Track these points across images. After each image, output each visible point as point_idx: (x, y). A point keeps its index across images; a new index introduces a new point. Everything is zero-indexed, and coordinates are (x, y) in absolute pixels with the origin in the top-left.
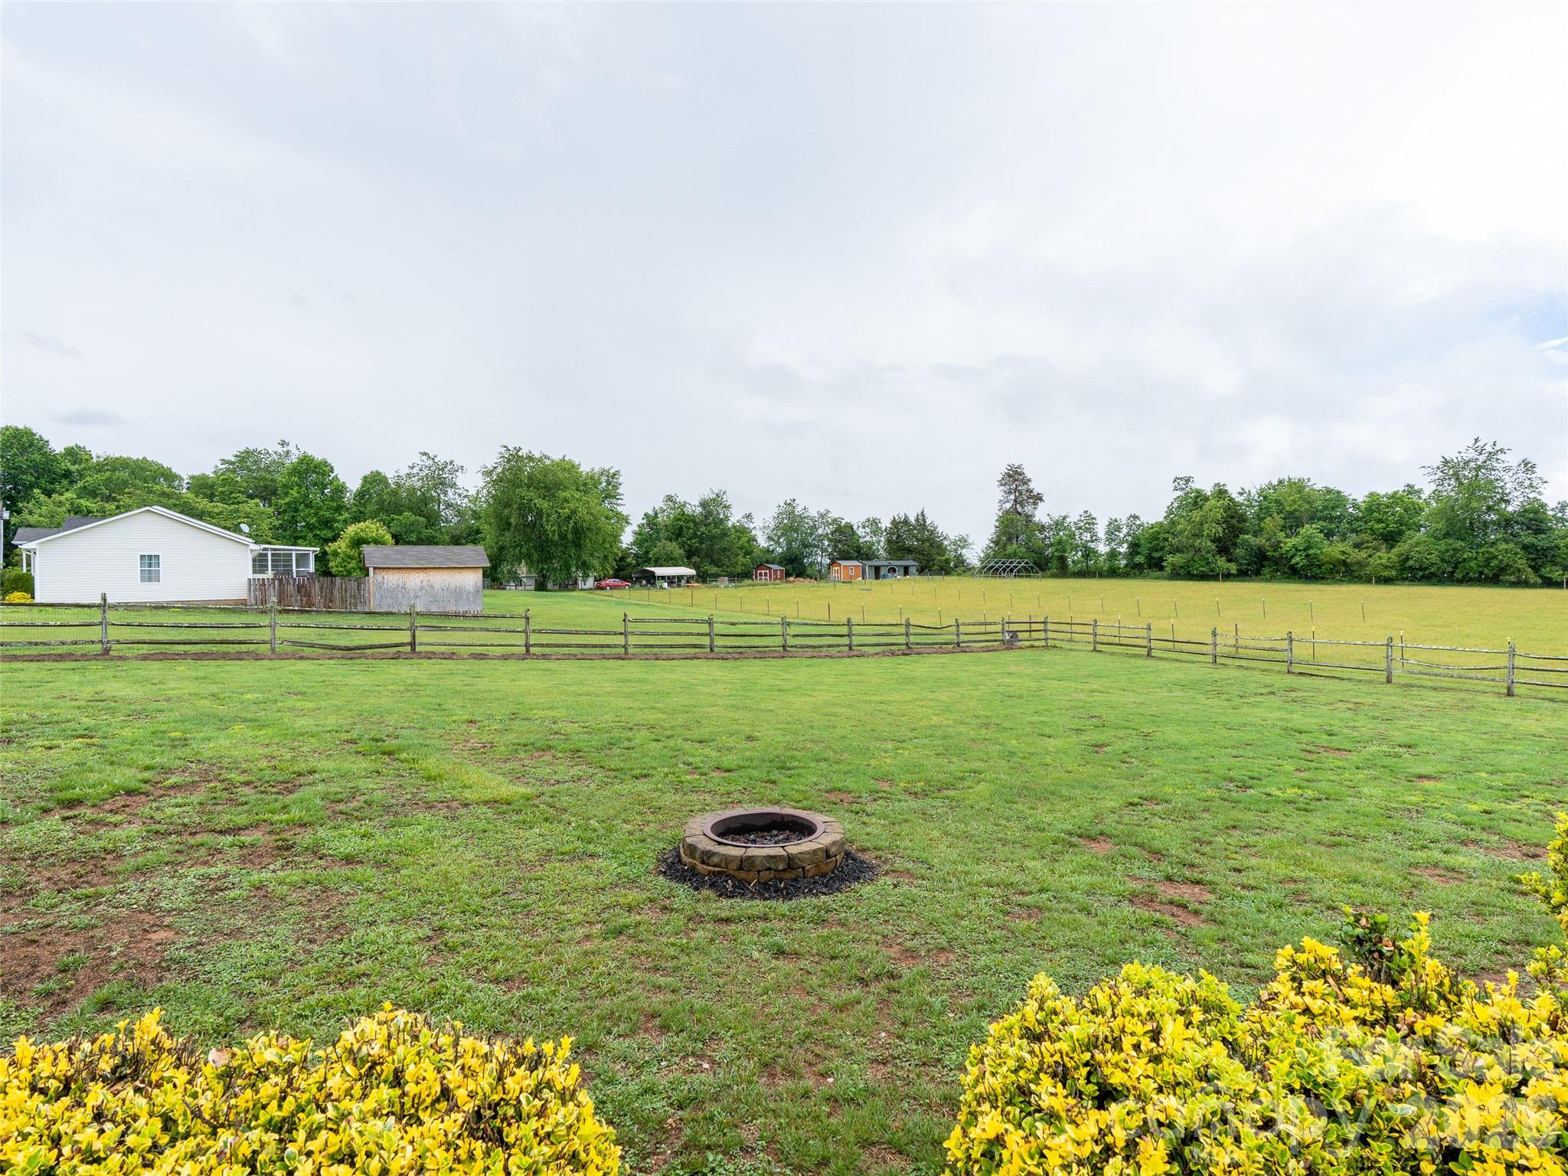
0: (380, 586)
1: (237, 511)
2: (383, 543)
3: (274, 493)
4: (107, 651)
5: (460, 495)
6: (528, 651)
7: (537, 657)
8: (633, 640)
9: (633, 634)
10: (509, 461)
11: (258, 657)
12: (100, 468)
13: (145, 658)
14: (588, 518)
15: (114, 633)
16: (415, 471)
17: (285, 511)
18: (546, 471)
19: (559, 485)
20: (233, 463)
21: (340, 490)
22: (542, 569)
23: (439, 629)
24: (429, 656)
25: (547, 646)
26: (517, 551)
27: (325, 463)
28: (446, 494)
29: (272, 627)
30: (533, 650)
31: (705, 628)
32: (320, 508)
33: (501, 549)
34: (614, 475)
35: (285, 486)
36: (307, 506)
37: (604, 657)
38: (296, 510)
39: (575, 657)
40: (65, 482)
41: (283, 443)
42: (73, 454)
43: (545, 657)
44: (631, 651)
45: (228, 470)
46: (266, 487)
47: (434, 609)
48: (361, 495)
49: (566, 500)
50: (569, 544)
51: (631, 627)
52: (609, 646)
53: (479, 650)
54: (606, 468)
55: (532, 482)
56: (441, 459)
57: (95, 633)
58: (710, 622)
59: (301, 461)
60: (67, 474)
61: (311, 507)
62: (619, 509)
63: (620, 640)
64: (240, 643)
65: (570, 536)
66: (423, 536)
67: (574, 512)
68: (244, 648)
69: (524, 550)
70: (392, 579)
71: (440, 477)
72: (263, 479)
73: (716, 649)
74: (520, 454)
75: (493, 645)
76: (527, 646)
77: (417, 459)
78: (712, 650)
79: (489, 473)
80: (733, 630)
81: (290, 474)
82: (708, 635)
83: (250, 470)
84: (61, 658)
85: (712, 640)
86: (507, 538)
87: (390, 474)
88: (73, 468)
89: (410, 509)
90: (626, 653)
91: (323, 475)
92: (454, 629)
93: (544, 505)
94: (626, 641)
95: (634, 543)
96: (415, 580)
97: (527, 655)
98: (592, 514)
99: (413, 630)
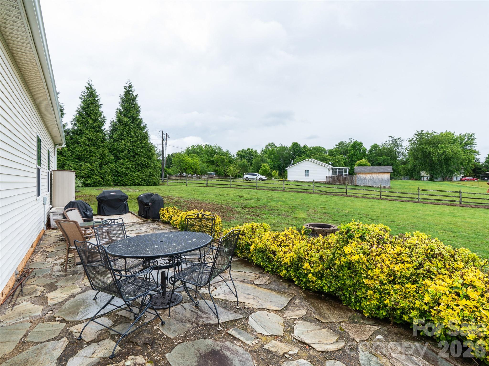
0: (358, 178)
1: (335, 158)
2: (367, 166)
3: (347, 153)
4: (284, 190)
5: (403, 149)
6: (381, 197)
7: (383, 199)
8: (421, 197)
9: (422, 194)
10: (418, 136)
11: (310, 193)
12: (310, 150)
13: (290, 191)
14: (451, 153)
15: (286, 186)
16: (387, 142)
17: (350, 157)
18: (435, 137)
19: (440, 142)
20: (338, 145)
21: (365, 150)
22: (431, 173)
23: (353, 189)
24: (350, 196)
25: (388, 196)
26: (421, 167)
27: (361, 143)
28: (398, 149)
29: (314, 186)
30: (382, 197)
31: (458, 195)
32: (359, 156)
33: (415, 166)
34: (472, 135)
35: (350, 150)
36: (355, 156)
37: (408, 201)
38: (352, 157)
39: (397, 200)
40: (303, 154)
41: (350, 139)
42: (305, 147)
43: (386, 199)
44: (420, 200)
45: (337, 148)
46: (345, 151)
47: (374, 185)
48: (370, 151)
49: (442, 148)
50: (443, 164)
51: (421, 192)
52: (411, 198)
53: (365, 196)
54: (468, 133)
55: (427, 142)
56: (396, 137)
57: (282, 186)
58: (460, 192)
59: (354, 143)
60: (304, 152)
61: (356, 156)
62: (474, 149)
63: (416, 196)
64: (307, 189)
65: (443, 161)
66: (389, 163)
67: (445, 152)
68: (308, 191)
69: (423, 166)
70: (362, 176)
71: (396, 143)
72: (345, 149)
73: (462, 203)
74: (423, 132)
75: (369, 195)
76: (381, 195)
77: (388, 138)
78: (460, 203)
79: (410, 141)
80: (473, 196)
81: (351, 147)
82: (459, 197)
83: (342, 147)
84: (277, 190)
85: (461, 199)
86: (417, 162)
87: (379, 144)
88: (305, 150)
89: (385, 154)
90: (418, 201)
91: (360, 146)
92: (358, 189)
93: (432, 150)
94: (419, 197)
95: (485, 162)
96: (368, 176)
97: (381, 198)
98: (453, 152)
99: (346, 189)
